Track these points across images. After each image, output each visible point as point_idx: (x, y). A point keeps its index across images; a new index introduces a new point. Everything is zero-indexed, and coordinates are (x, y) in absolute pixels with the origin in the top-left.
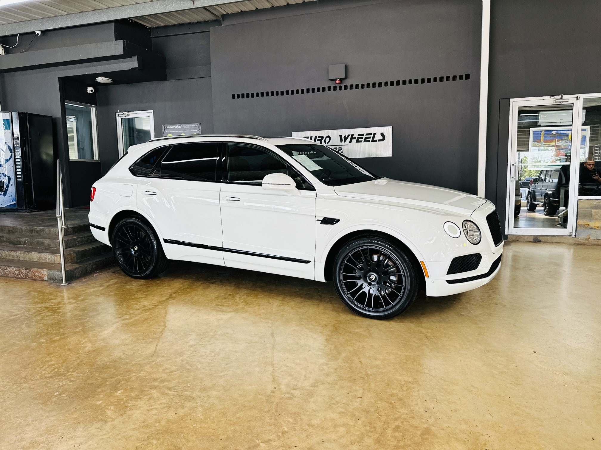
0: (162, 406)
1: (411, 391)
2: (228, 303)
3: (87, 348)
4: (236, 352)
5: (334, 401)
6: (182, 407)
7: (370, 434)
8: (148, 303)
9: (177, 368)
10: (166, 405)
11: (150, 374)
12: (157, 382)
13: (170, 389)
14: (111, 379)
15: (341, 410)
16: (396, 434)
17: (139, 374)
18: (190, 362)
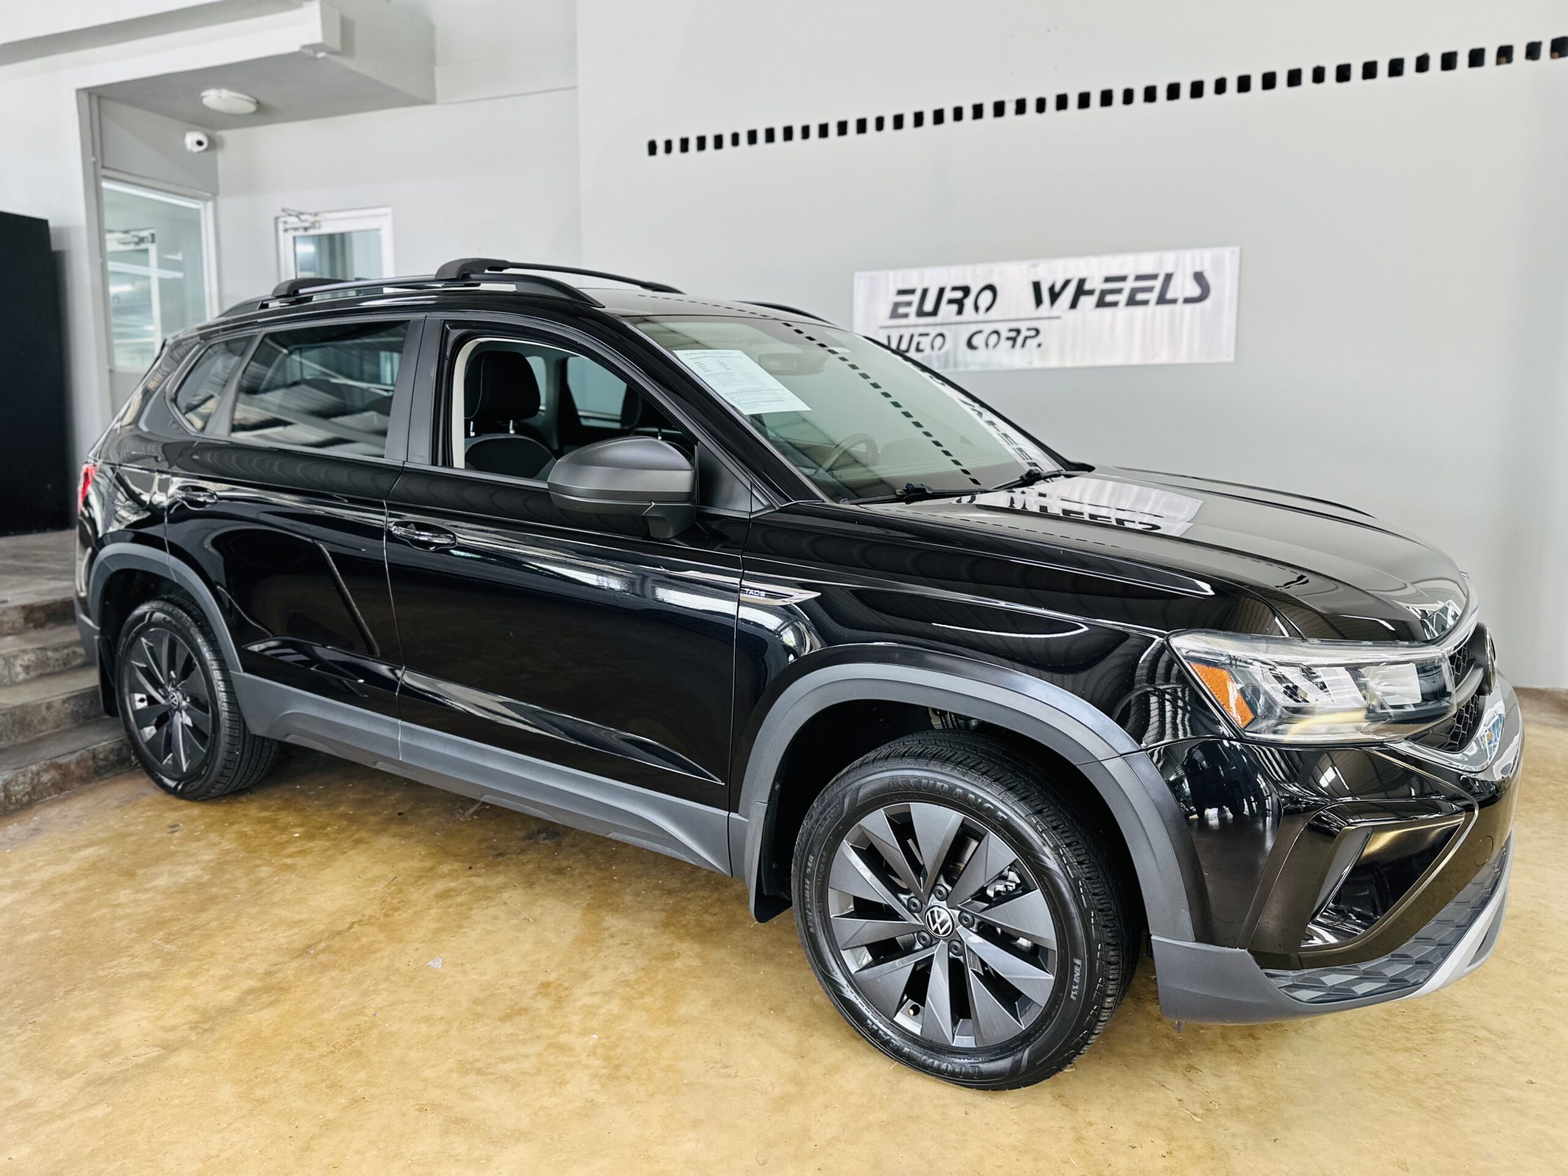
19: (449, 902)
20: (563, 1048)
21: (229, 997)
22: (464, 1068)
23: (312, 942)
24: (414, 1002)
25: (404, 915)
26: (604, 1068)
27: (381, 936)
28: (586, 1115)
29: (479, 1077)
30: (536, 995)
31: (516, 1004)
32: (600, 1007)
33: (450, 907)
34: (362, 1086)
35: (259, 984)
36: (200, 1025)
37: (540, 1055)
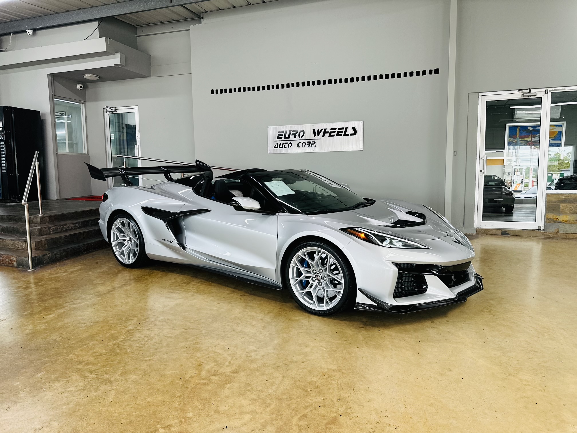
0: (77, 389)
1: (331, 379)
2: (180, 290)
3: (27, 331)
4: (170, 337)
5: (249, 388)
6: (96, 390)
7: (274, 422)
8: (103, 289)
9: (106, 351)
10: (81, 388)
11: (78, 356)
12: (82, 365)
13: (91, 372)
14: (38, 361)
15: (253, 396)
16: (302, 423)
17: (68, 356)
18: (121, 346)
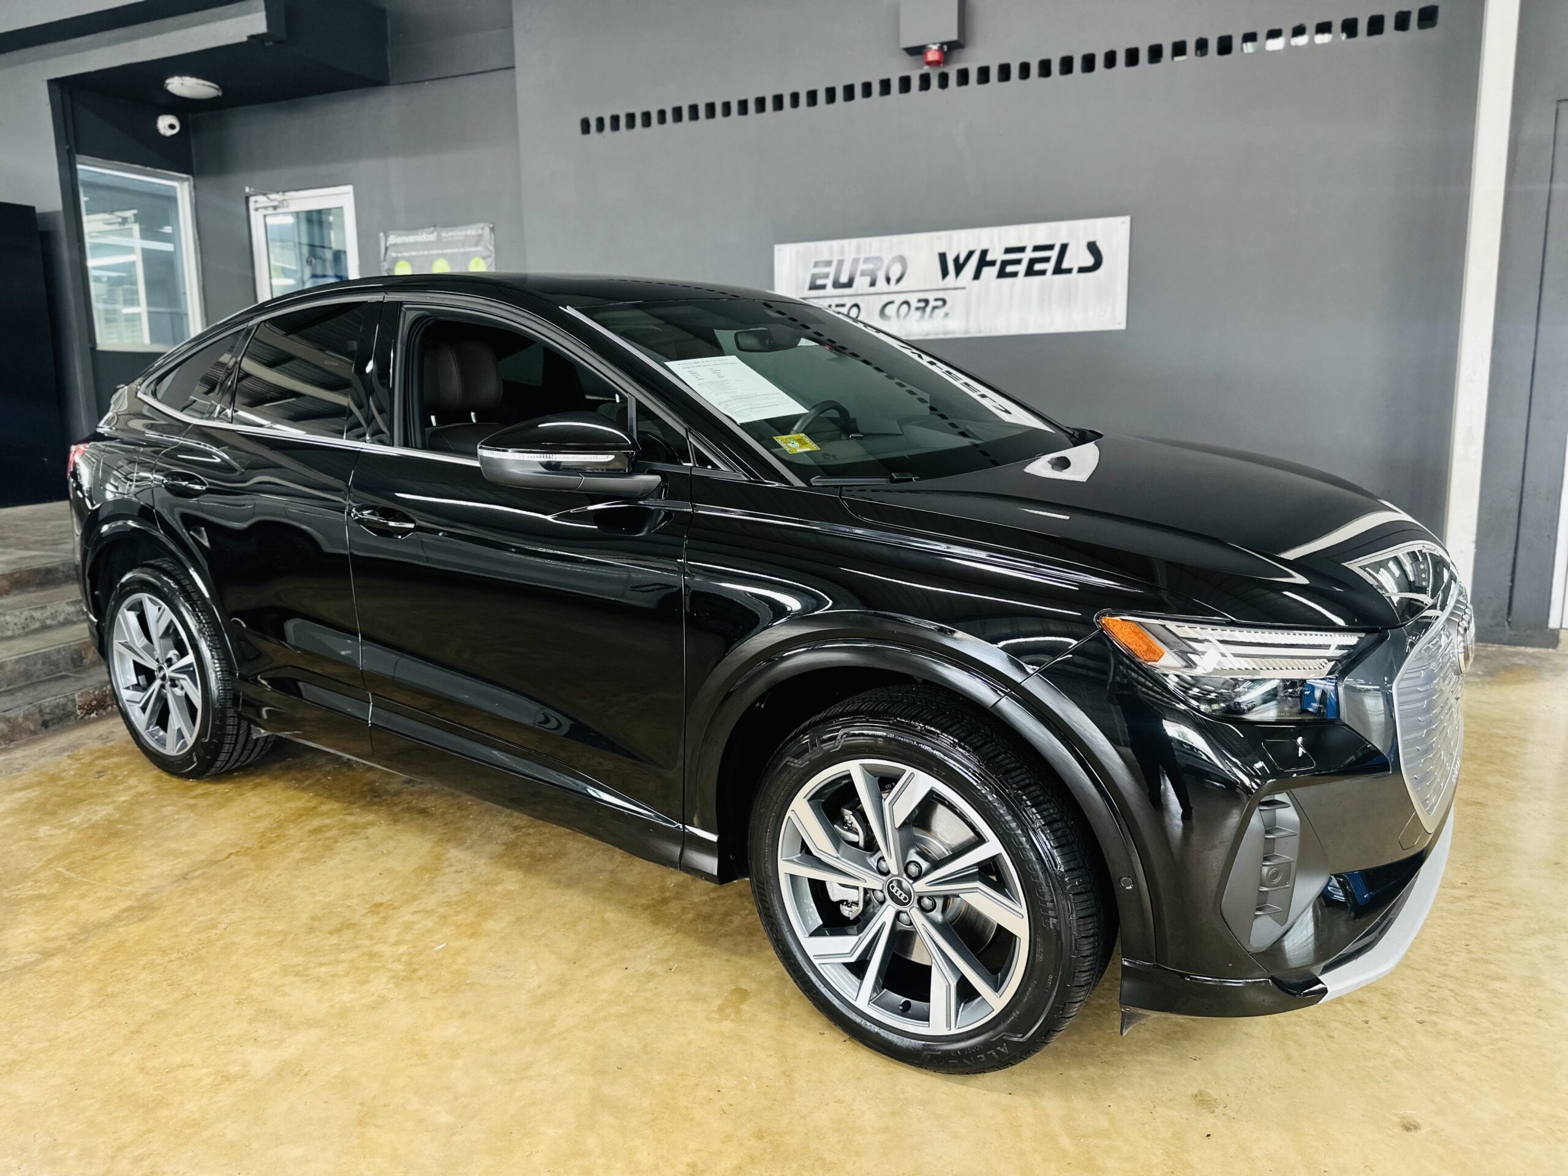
19: (319, 836)
20: (372, 956)
21: (107, 914)
22: (286, 971)
23: (191, 869)
24: (262, 918)
25: (277, 847)
26: (403, 971)
27: (252, 866)
28: (374, 1008)
29: (296, 978)
30: (367, 913)
31: (347, 920)
32: (418, 922)
33: (319, 840)
34: (196, 985)
35: (135, 904)
36: (78, 936)
37: (353, 961)
